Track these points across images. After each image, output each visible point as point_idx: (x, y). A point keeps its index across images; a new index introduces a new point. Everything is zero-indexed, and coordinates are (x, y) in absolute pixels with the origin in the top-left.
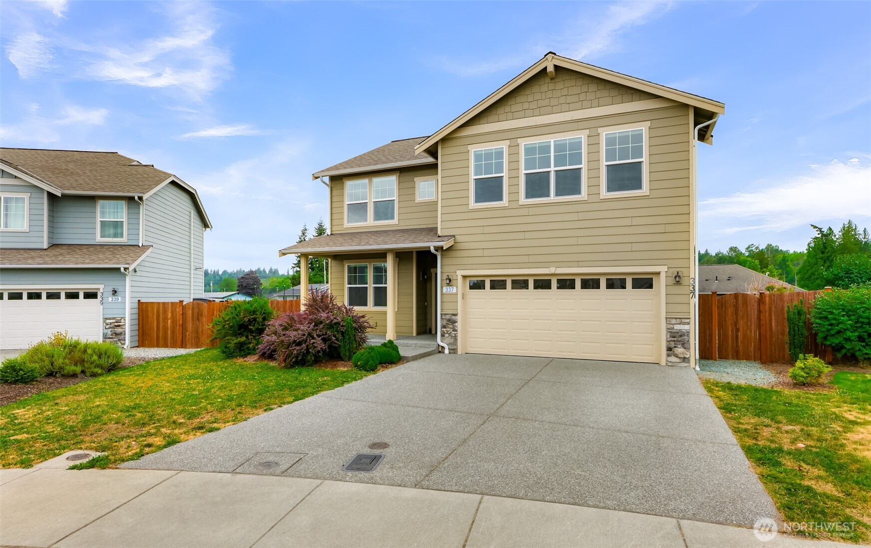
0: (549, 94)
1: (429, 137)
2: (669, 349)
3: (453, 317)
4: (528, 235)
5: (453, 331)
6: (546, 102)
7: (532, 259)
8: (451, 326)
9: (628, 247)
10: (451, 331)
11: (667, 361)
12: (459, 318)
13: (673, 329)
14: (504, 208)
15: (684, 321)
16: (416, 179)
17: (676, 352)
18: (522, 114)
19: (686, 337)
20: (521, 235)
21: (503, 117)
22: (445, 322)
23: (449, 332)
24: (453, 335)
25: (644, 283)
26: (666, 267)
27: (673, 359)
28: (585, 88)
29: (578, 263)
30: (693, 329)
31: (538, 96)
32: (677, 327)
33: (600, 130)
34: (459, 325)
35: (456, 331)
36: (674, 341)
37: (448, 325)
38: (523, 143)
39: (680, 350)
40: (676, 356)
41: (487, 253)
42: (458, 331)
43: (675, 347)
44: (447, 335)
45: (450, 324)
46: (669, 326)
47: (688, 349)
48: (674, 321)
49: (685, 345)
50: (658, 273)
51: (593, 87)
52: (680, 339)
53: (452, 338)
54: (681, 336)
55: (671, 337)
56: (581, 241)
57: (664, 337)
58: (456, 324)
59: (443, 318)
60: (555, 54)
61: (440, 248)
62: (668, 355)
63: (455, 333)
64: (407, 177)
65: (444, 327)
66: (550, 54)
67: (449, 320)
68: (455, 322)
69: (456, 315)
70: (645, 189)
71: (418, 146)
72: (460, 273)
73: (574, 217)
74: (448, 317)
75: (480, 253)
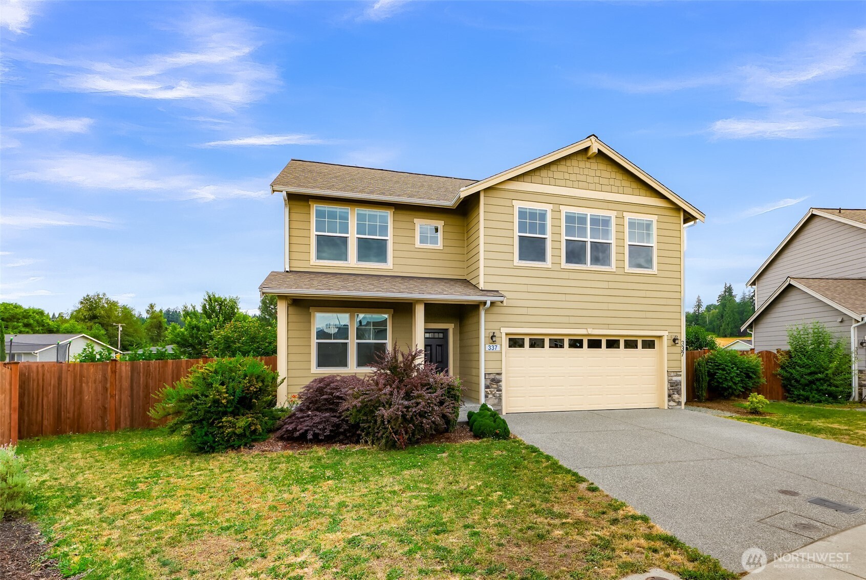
0: (586, 171)
1: (479, 181)
2: (669, 396)
3: (498, 377)
4: (569, 297)
5: (497, 391)
6: (583, 178)
7: (573, 320)
8: (495, 386)
9: (642, 315)
10: (495, 391)
11: (668, 405)
12: (503, 377)
13: (672, 380)
14: (548, 270)
15: (678, 373)
16: (416, 220)
17: (674, 398)
18: (563, 182)
19: (679, 386)
20: (563, 297)
21: (546, 180)
22: (488, 382)
23: (493, 393)
24: (498, 395)
25: (649, 344)
26: (667, 332)
27: (672, 403)
28: (613, 175)
29: (608, 326)
30: (683, 379)
31: (576, 170)
32: (675, 379)
33: (625, 214)
34: (503, 384)
35: (501, 391)
36: (672, 389)
37: (492, 386)
38: (565, 210)
39: (676, 396)
40: (674, 401)
41: (531, 311)
42: (503, 391)
43: (673, 394)
44: (490, 396)
45: (493, 384)
46: (670, 378)
47: (679, 394)
48: (672, 374)
49: (679, 393)
50: (660, 337)
51: (619, 176)
52: (676, 388)
53: (496, 399)
54: (676, 385)
55: (671, 386)
56: (611, 307)
57: (666, 385)
58: (500, 383)
59: (487, 377)
60: (597, 138)
61: (483, 303)
62: (669, 401)
63: (500, 392)
64: (404, 216)
65: (487, 387)
66: (593, 137)
67: (493, 380)
68: (500, 381)
69: (500, 374)
70: (655, 270)
71: (465, 188)
72: (504, 330)
73: (605, 285)
74: (492, 377)
75: (524, 311)
